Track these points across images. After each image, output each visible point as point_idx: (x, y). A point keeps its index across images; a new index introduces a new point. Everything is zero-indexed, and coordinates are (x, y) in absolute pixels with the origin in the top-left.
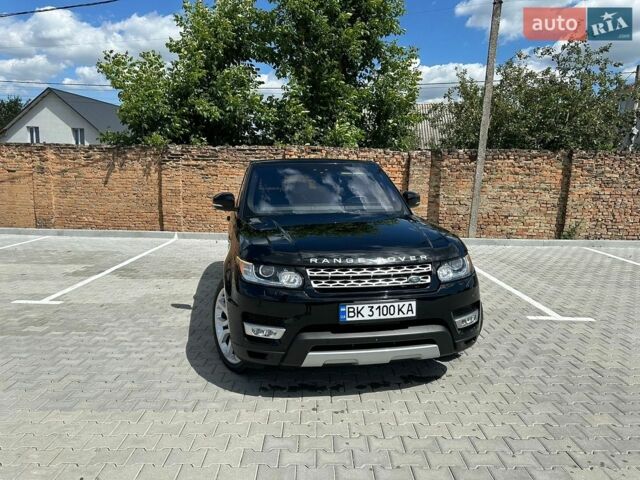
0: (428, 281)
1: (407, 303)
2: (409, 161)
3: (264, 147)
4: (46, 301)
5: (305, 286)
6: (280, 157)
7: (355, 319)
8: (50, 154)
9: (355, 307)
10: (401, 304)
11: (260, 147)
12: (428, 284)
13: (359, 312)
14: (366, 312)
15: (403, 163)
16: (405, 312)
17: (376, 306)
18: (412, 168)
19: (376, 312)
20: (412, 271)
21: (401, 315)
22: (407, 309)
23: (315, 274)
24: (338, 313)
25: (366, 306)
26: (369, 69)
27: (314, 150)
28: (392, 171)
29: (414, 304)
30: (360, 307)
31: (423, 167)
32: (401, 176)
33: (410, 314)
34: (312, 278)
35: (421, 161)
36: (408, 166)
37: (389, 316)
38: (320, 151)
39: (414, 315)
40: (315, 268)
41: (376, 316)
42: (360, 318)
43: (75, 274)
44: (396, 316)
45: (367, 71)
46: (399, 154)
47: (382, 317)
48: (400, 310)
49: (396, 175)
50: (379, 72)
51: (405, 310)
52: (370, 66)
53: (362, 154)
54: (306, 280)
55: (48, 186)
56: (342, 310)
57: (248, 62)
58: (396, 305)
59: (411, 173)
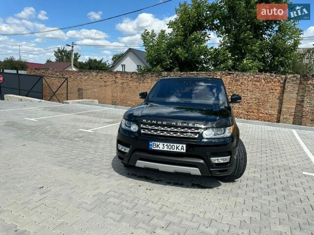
0: (197, 136)
1: (181, 145)
2: (285, 80)
3: (204, 72)
4: (89, 131)
5: (139, 131)
6: (211, 77)
7: (156, 148)
8: (118, 76)
9: (156, 143)
10: (178, 145)
11: (202, 72)
12: (195, 138)
13: (158, 146)
14: (161, 146)
15: (282, 82)
16: (180, 149)
17: (166, 144)
18: (287, 84)
19: (166, 147)
20: (189, 131)
21: (178, 150)
22: (181, 148)
23: (144, 127)
24: (148, 145)
25: (161, 143)
26: (271, 30)
27: (230, 74)
28: (274, 86)
29: (185, 146)
30: (158, 143)
31: (294, 84)
32: (280, 88)
33: (182, 151)
34: (142, 128)
35: (293, 81)
36: (284, 83)
37: (171, 150)
38: (233, 74)
39: (185, 151)
40: (145, 124)
41: (165, 149)
42: (158, 149)
43: (108, 123)
44: (175, 150)
45: (269, 31)
46: (279, 76)
47: (168, 150)
48: (177, 148)
49: (277, 88)
50: (277, 31)
51: (180, 148)
52: (271, 28)
53: (257, 76)
54: (140, 129)
55: (117, 88)
56: (151, 143)
57: (204, 31)
58: (175, 145)
59: (286, 87)
